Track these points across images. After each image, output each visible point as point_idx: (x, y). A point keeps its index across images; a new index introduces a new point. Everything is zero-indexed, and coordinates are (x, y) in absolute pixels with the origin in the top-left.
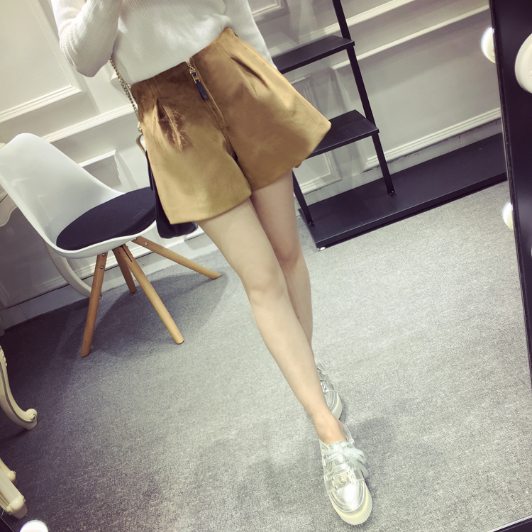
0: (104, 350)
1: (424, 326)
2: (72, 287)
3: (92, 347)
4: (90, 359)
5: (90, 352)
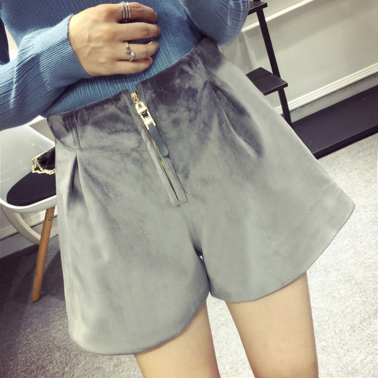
0: (53, 295)
2: (22, 234)
3: (42, 293)
4: (41, 304)
5: (41, 297)
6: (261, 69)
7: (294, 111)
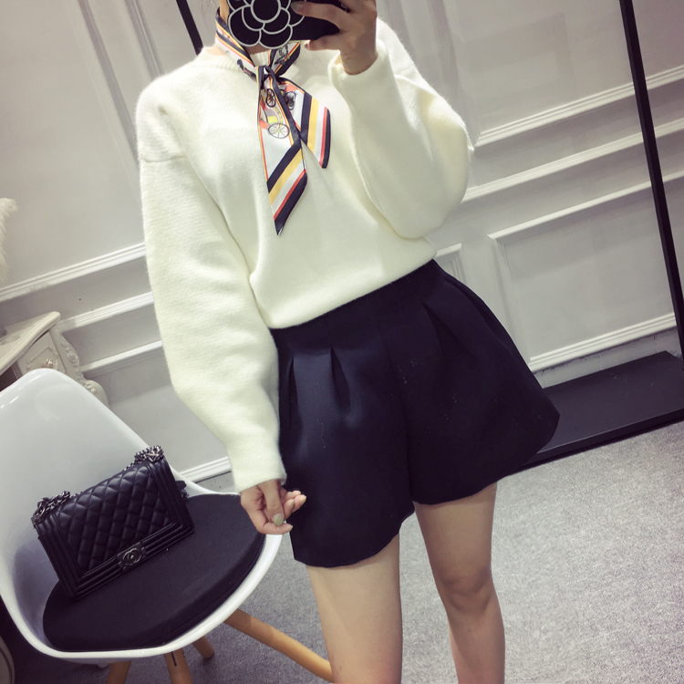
1: (629, 625)
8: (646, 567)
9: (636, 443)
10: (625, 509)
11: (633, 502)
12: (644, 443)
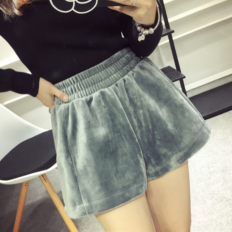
6: (169, 67)
7: (189, 92)
8: (226, 167)
9: (217, 119)
10: (216, 144)
11: (219, 142)
12: (220, 119)
